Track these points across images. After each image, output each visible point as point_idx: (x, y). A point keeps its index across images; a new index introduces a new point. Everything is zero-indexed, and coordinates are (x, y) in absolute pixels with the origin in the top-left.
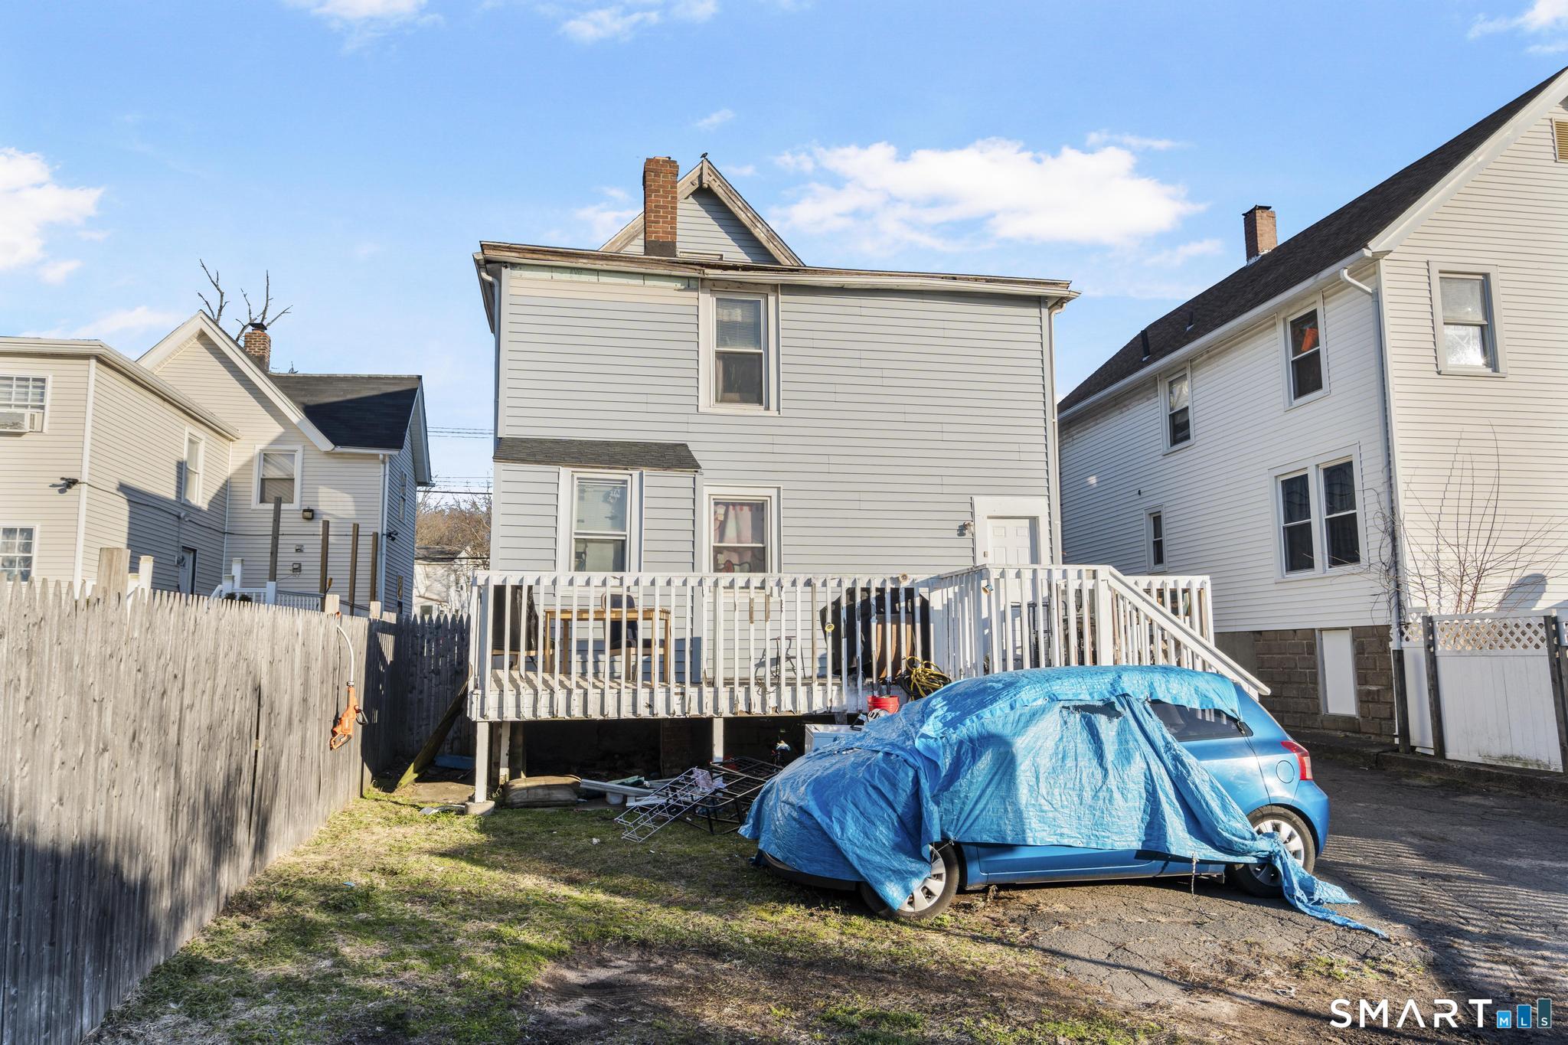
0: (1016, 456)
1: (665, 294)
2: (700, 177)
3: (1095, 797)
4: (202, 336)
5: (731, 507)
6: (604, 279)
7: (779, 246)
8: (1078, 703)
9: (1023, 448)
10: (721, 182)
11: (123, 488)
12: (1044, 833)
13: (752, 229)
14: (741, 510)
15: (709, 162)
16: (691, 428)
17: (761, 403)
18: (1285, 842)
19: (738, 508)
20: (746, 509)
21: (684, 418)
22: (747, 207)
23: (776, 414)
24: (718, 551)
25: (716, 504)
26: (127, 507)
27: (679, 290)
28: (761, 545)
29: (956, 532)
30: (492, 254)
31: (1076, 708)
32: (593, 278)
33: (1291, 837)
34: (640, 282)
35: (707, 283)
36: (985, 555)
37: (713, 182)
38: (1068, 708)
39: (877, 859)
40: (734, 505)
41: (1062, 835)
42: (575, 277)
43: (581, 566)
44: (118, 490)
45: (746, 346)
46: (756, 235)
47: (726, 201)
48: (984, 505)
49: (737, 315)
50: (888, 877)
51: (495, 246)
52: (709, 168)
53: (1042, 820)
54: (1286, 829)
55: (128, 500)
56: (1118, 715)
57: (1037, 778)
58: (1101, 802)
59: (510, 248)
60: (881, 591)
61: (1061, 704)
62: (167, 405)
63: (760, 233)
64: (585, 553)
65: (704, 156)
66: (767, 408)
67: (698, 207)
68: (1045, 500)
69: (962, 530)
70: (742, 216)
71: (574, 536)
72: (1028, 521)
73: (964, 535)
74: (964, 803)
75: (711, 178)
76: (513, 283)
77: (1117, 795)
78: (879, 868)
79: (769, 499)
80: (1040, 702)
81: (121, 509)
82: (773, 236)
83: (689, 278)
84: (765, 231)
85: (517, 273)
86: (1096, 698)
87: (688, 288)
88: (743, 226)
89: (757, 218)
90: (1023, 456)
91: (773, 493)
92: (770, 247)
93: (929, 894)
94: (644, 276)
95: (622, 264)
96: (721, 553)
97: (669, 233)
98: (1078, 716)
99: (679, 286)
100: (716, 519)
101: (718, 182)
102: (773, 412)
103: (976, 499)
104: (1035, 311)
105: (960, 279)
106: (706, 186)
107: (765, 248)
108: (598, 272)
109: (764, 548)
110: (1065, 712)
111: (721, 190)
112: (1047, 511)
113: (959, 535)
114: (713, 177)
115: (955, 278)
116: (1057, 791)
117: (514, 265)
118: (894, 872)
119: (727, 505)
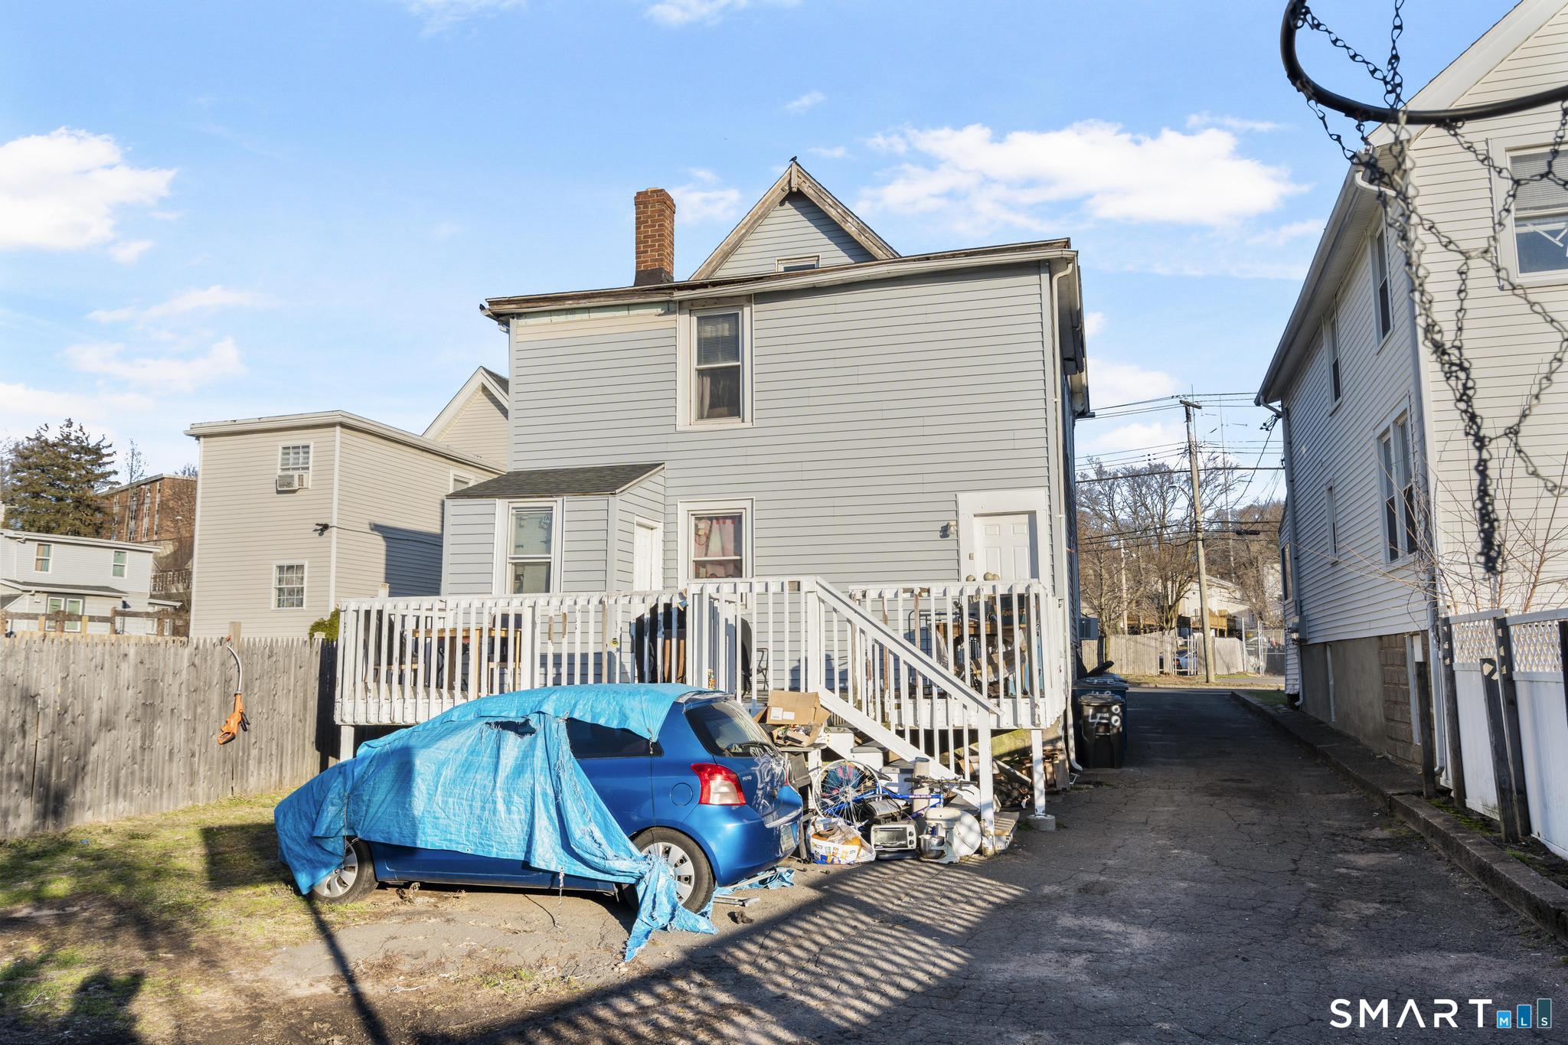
0: (1009, 445)
1: (647, 320)
2: (790, 182)
3: (483, 808)
4: (484, 389)
5: (714, 521)
6: (594, 315)
7: (871, 238)
8: (499, 720)
9: (1019, 434)
10: (811, 183)
11: (376, 528)
12: (436, 838)
13: (843, 225)
14: (724, 523)
15: (798, 165)
16: (670, 447)
17: (739, 415)
18: (676, 866)
19: (721, 521)
20: (729, 522)
21: (664, 439)
22: (837, 204)
23: (750, 425)
24: (699, 564)
25: (699, 519)
26: (383, 543)
27: (659, 315)
28: (738, 558)
29: (939, 534)
30: (497, 309)
31: (497, 724)
32: (585, 316)
33: (682, 861)
34: (625, 313)
35: (685, 304)
36: (971, 557)
37: (803, 184)
38: (490, 724)
39: (297, 848)
40: (717, 519)
41: (450, 841)
42: (570, 317)
43: (519, 589)
44: (372, 529)
45: (725, 360)
46: (847, 229)
47: (815, 201)
48: (969, 502)
49: (724, 329)
50: (303, 864)
51: (497, 302)
52: (798, 171)
53: (436, 827)
54: (677, 852)
55: (384, 537)
56: (532, 731)
57: (437, 787)
58: (487, 812)
59: (510, 301)
60: (668, 607)
61: (487, 720)
62: (425, 454)
63: (851, 228)
64: (523, 575)
65: (794, 159)
66: (743, 421)
67: (795, 212)
68: (1044, 492)
69: (945, 532)
70: (832, 213)
71: (509, 561)
72: (1026, 516)
73: (947, 536)
74: (368, 806)
75: (801, 181)
76: (520, 331)
77: (501, 807)
78: (298, 857)
79: (744, 511)
80: (471, 717)
81: (378, 546)
82: (864, 228)
83: (668, 302)
84: (855, 223)
85: (522, 322)
86: (520, 715)
87: (668, 312)
88: (836, 223)
89: (847, 212)
90: (1018, 444)
91: (747, 504)
92: (862, 240)
93: (342, 883)
94: (629, 307)
95: (602, 299)
96: (704, 567)
97: (656, 260)
98: (496, 731)
99: (659, 311)
100: (696, 534)
101: (808, 184)
102: (748, 424)
103: (961, 497)
104: (1034, 279)
105: (935, 258)
106: (795, 190)
107: (856, 241)
108: (588, 309)
109: (741, 560)
110: (485, 727)
111: (811, 191)
112: (1048, 503)
113: (942, 537)
114: (803, 179)
115: (928, 259)
116: (451, 800)
117: (519, 315)
118: (308, 861)
119: (711, 519)
